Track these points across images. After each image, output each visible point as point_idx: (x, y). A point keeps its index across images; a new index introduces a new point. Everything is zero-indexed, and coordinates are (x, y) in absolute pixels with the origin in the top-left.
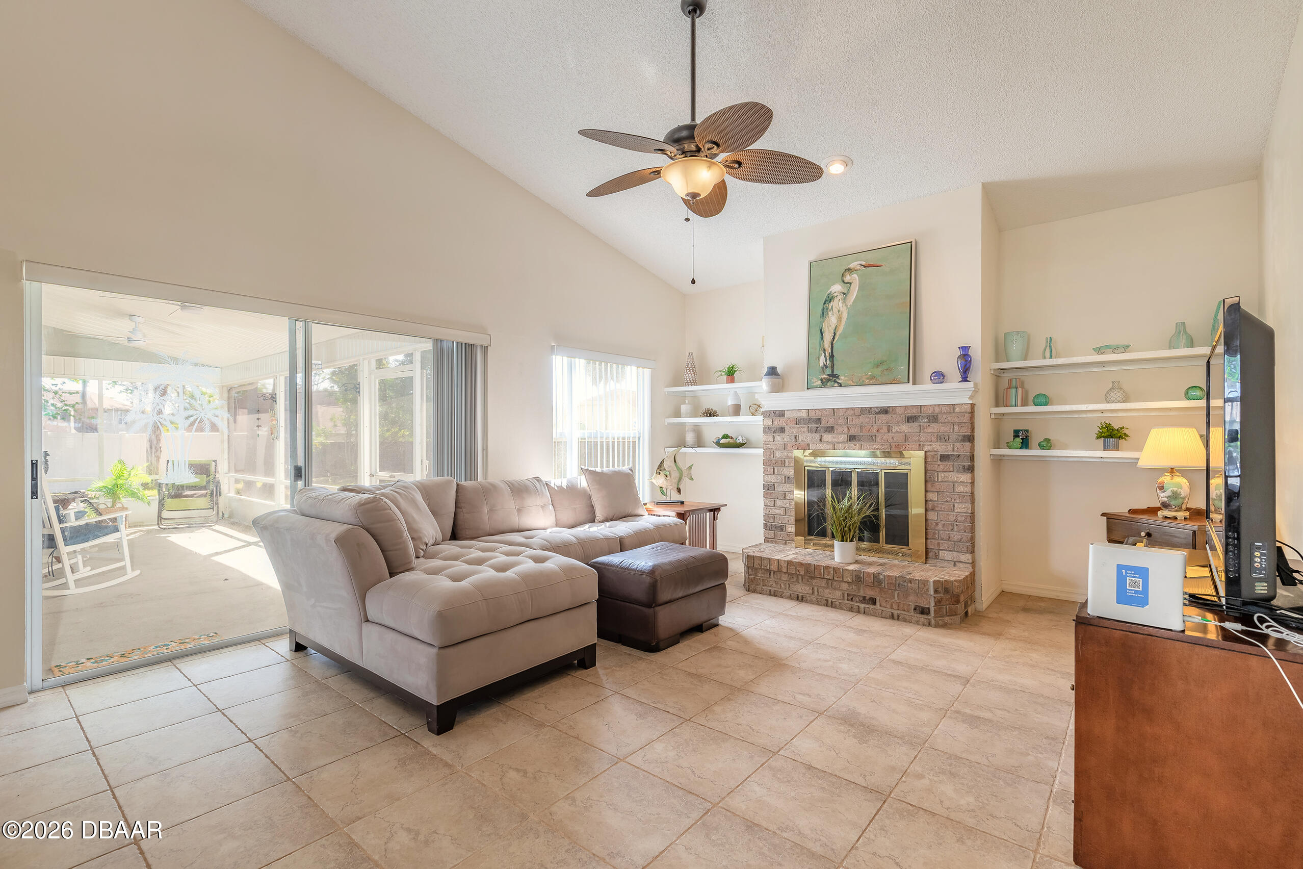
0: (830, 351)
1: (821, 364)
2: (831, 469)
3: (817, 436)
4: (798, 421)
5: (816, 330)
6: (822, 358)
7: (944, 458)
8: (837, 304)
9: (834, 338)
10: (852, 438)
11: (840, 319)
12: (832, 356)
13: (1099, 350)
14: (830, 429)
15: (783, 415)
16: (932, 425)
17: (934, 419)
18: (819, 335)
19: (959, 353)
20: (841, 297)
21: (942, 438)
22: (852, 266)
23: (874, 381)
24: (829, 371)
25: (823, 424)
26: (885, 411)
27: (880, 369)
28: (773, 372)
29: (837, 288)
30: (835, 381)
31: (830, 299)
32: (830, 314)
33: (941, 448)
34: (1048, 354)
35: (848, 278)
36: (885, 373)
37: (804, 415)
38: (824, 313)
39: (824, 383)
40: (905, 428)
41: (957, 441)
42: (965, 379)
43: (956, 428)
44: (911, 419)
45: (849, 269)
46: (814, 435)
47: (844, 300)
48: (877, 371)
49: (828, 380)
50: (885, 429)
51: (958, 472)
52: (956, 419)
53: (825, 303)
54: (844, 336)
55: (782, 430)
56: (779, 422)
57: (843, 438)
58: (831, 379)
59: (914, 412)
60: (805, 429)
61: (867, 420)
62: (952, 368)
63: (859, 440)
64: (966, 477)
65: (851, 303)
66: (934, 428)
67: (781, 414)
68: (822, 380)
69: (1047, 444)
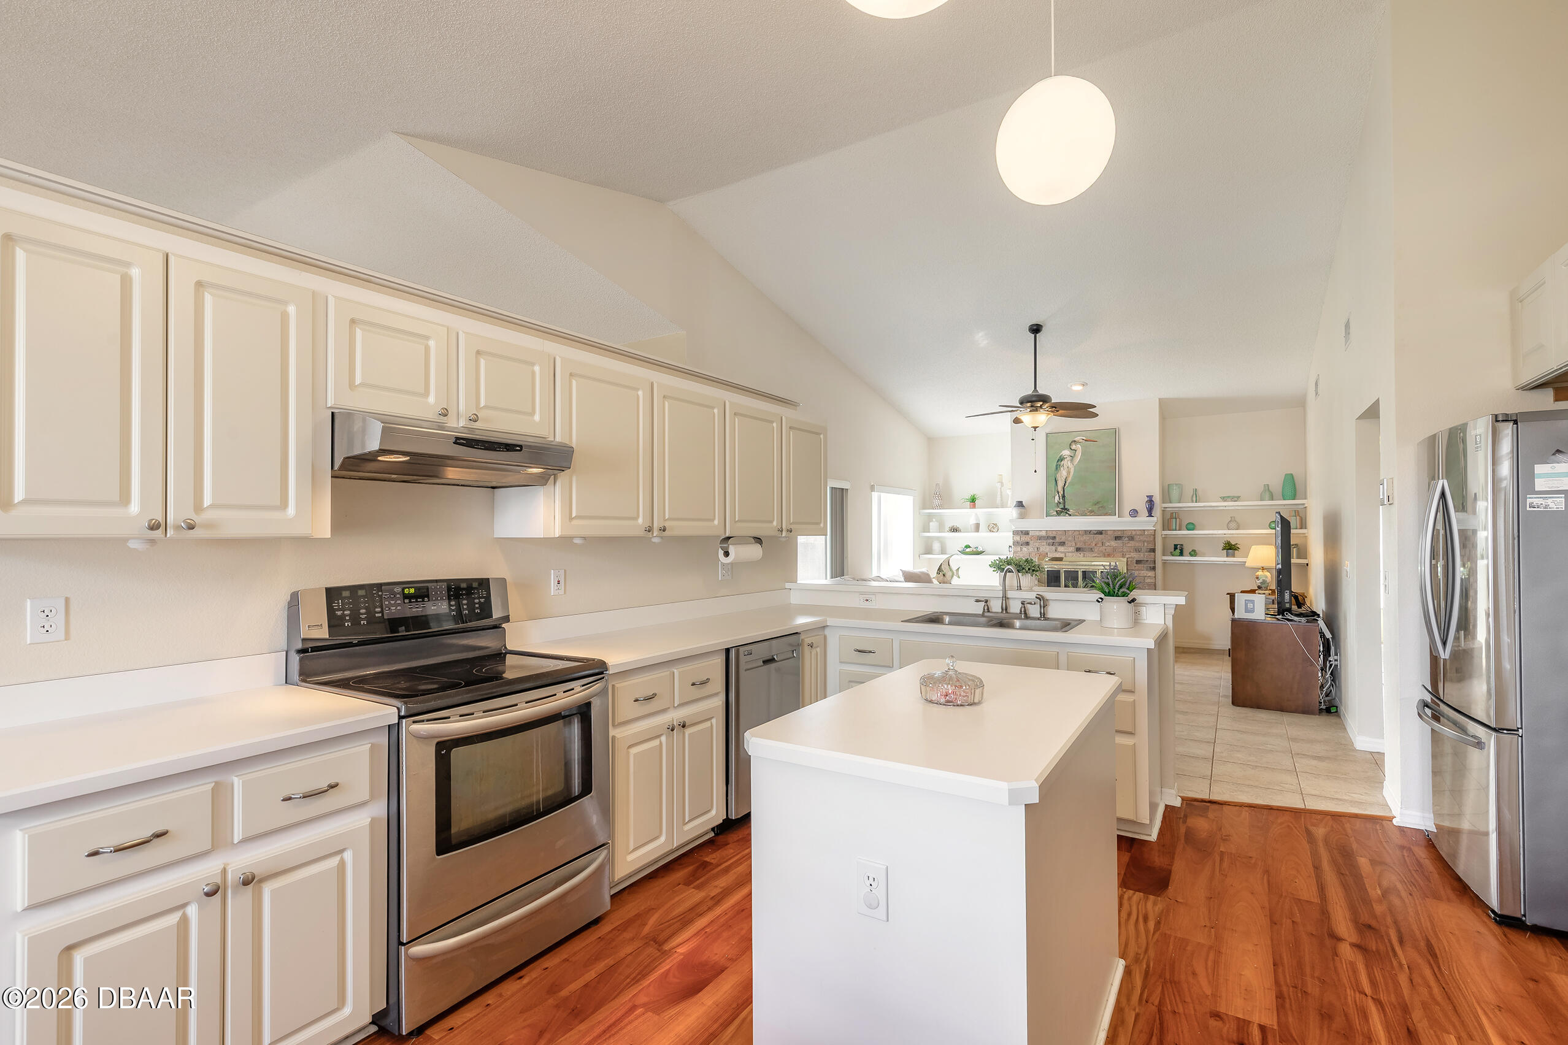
0: (1062, 493)
1: (1056, 502)
2: (1065, 569)
3: (1054, 548)
4: (1040, 538)
5: (1052, 479)
6: (1057, 498)
7: (1138, 562)
8: (1066, 463)
9: (1065, 485)
10: (1078, 550)
11: (1069, 473)
12: (1064, 496)
13: (1224, 499)
14: (1062, 544)
15: (1028, 534)
16: (1131, 542)
17: (1131, 538)
18: (1055, 482)
19: (1147, 499)
20: (1069, 458)
21: (1137, 550)
22: (1076, 439)
23: (1092, 513)
24: (1062, 506)
25: (1057, 540)
26: (1100, 533)
27: (1097, 507)
28: (1020, 504)
29: (1066, 453)
30: (1066, 513)
31: (1061, 459)
32: (1062, 469)
33: (1136, 556)
34: (1194, 499)
35: (1074, 447)
36: (1100, 509)
37: (1044, 534)
38: (1058, 467)
39: (1059, 513)
40: (1114, 543)
41: (1146, 552)
42: (1150, 515)
43: (1146, 544)
44: (1117, 538)
45: (1075, 441)
46: (1051, 547)
47: (1072, 461)
48: (1095, 508)
49: (1062, 512)
50: (1100, 544)
51: (1147, 570)
52: (1145, 539)
53: (1058, 462)
54: (1072, 484)
55: (1027, 544)
56: (1025, 538)
57: (1072, 549)
58: (1064, 511)
59: (1119, 534)
60: (1045, 543)
61: (1088, 538)
62: (1142, 508)
63: (1083, 551)
64: (1151, 574)
65: (1076, 463)
66: (1132, 543)
67: (1027, 533)
68: (1057, 511)
69: (1194, 553)
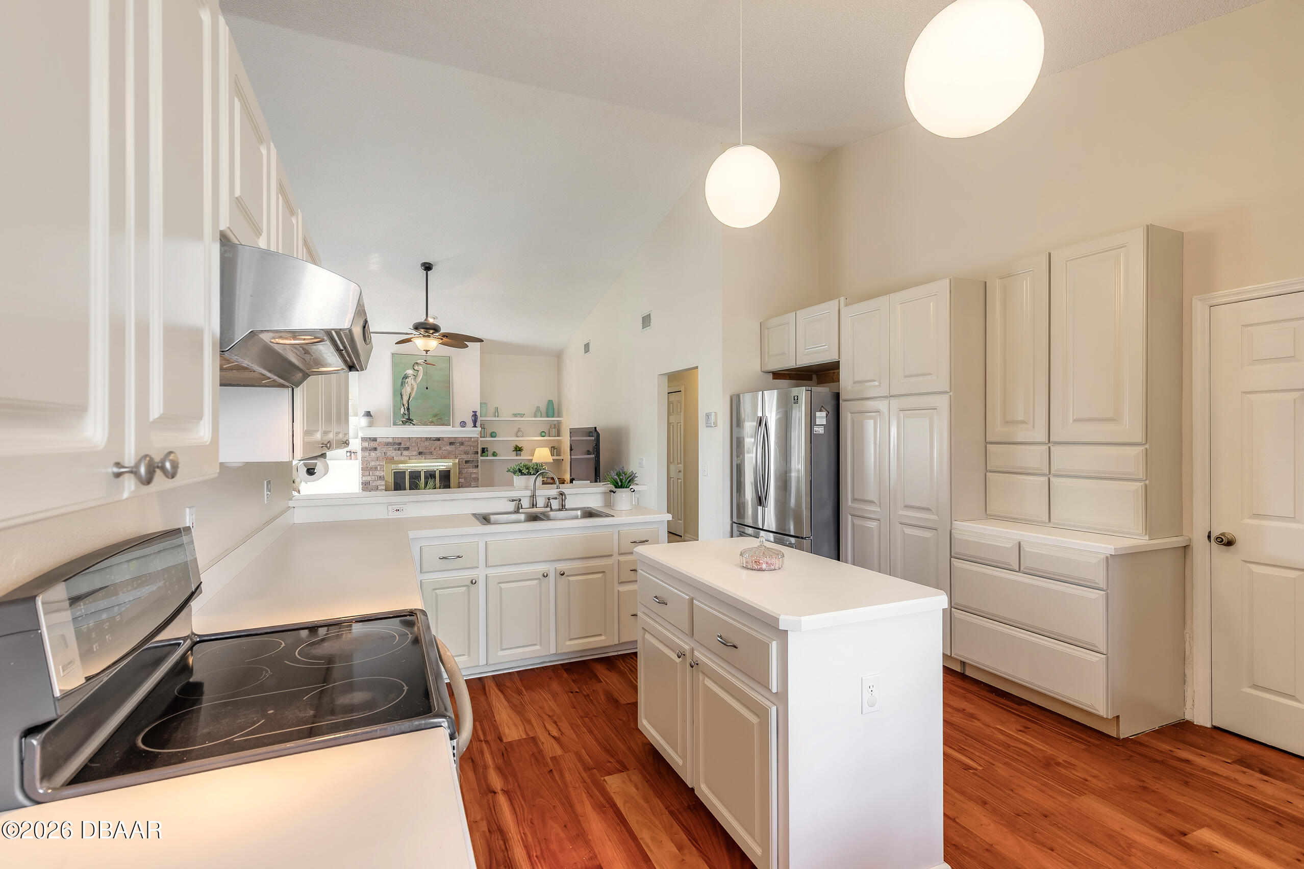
0: (407, 406)
1: (402, 413)
2: (409, 470)
3: (400, 452)
4: (388, 444)
5: (398, 393)
6: (402, 410)
7: (467, 462)
8: (410, 380)
9: (409, 399)
10: (420, 453)
11: (412, 389)
12: (408, 409)
13: (515, 415)
14: (407, 449)
15: (376, 440)
16: (461, 447)
17: (462, 444)
18: (400, 396)
19: (472, 414)
20: (412, 377)
21: (466, 453)
22: (418, 361)
23: (432, 423)
24: (407, 417)
25: (402, 446)
26: (438, 439)
27: (436, 418)
28: (368, 414)
29: (410, 372)
30: (411, 423)
31: (406, 377)
32: (407, 385)
33: (465, 457)
34: (497, 415)
35: (416, 368)
36: (439, 420)
37: (391, 440)
38: (403, 384)
39: (404, 423)
40: (448, 448)
41: (473, 454)
42: (475, 426)
43: (472, 448)
44: (451, 444)
45: (417, 363)
46: (397, 452)
47: (415, 379)
48: (435, 419)
49: (406, 422)
50: (438, 448)
51: (473, 468)
52: (472, 444)
53: (403, 379)
54: (416, 398)
55: (375, 449)
56: (373, 445)
57: (415, 453)
58: (409, 421)
59: (452, 440)
60: (391, 449)
61: (428, 444)
62: (470, 423)
63: (424, 454)
64: (475, 470)
65: (419, 381)
66: (462, 448)
67: (375, 440)
68: (402, 421)
69: (494, 454)
